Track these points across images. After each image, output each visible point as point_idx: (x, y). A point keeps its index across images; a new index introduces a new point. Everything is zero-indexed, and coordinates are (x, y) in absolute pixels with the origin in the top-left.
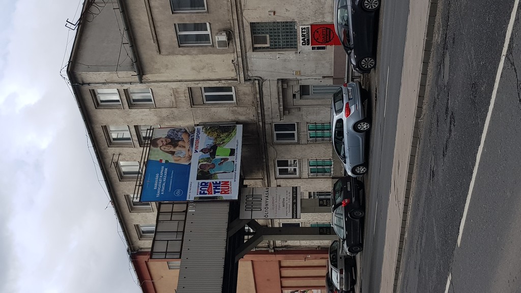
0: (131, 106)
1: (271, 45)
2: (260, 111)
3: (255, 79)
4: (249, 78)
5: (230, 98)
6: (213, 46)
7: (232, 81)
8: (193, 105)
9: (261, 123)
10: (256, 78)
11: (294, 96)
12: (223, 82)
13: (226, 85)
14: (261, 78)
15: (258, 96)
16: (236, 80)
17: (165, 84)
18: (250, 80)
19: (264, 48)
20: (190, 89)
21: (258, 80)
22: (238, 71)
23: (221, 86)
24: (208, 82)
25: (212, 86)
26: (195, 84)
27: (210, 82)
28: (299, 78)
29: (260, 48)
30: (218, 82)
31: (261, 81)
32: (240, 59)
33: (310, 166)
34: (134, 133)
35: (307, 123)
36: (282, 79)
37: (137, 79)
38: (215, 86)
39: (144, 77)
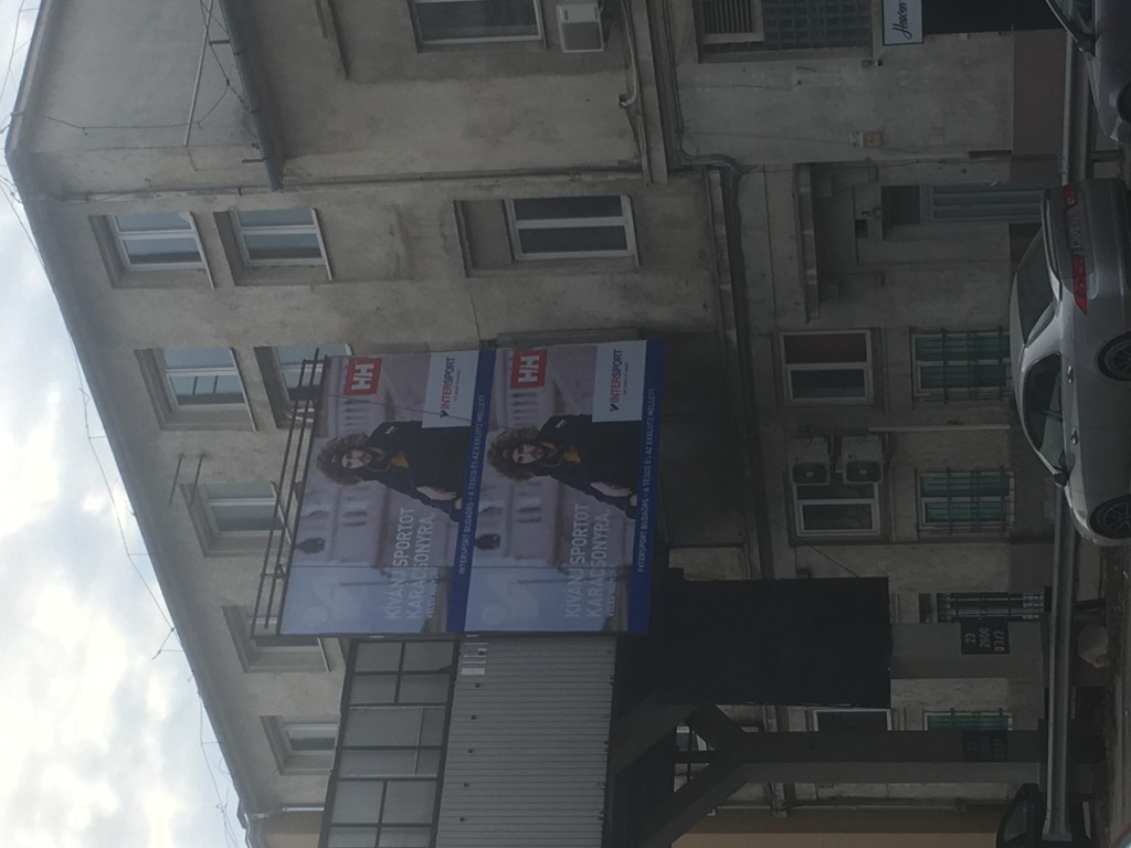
0: (242, 274)
1: (766, 34)
2: (728, 287)
3: (710, 167)
4: (684, 163)
5: (614, 238)
6: (548, 42)
7: (621, 176)
8: (476, 265)
9: (733, 334)
10: (714, 162)
11: (861, 226)
12: (587, 178)
13: (600, 191)
14: (732, 161)
15: (722, 230)
16: (637, 169)
17: (371, 189)
18: (689, 169)
19: (742, 46)
20: (463, 210)
21: (721, 169)
22: (642, 137)
23: (577, 194)
24: (529, 179)
25: (546, 196)
26: (481, 188)
27: (538, 179)
28: (877, 156)
29: (727, 47)
30: (568, 178)
31: (733, 172)
32: (651, 92)
33: (923, 495)
34: (255, 376)
35: (912, 330)
36: (811, 164)
37: (261, 171)
38: (556, 193)
39: (290, 164)
